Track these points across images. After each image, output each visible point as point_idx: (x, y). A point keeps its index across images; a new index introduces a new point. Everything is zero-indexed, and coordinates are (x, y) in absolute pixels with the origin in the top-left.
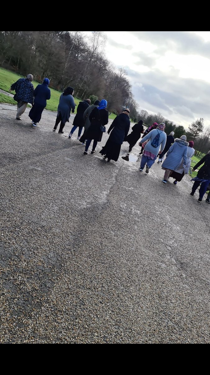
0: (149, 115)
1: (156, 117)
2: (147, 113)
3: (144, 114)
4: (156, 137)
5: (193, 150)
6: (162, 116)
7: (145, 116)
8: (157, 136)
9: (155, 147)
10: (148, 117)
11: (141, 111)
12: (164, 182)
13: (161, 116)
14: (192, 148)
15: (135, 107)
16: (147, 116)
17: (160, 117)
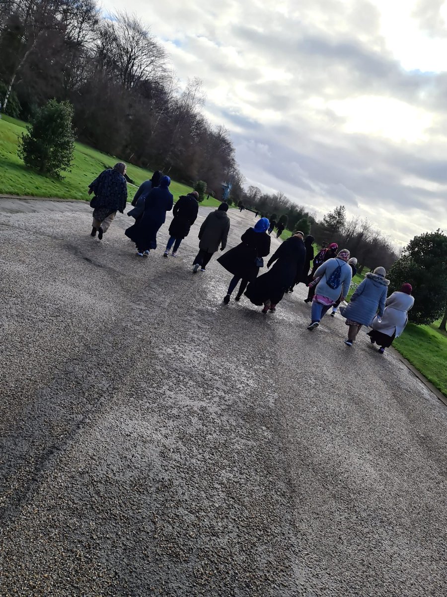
0: (262, 195)
1: (275, 198)
2: (260, 191)
3: (254, 193)
4: (335, 271)
5: (411, 299)
6: (285, 197)
7: (255, 195)
8: (337, 269)
9: (332, 287)
10: (261, 197)
11: (250, 187)
12: (347, 343)
13: (283, 196)
14: (410, 296)
15: (239, 181)
16: (259, 197)
17: (282, 198)
